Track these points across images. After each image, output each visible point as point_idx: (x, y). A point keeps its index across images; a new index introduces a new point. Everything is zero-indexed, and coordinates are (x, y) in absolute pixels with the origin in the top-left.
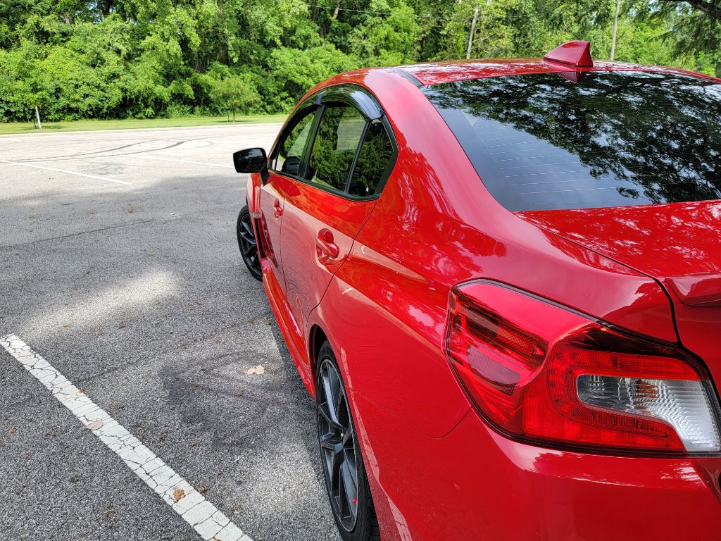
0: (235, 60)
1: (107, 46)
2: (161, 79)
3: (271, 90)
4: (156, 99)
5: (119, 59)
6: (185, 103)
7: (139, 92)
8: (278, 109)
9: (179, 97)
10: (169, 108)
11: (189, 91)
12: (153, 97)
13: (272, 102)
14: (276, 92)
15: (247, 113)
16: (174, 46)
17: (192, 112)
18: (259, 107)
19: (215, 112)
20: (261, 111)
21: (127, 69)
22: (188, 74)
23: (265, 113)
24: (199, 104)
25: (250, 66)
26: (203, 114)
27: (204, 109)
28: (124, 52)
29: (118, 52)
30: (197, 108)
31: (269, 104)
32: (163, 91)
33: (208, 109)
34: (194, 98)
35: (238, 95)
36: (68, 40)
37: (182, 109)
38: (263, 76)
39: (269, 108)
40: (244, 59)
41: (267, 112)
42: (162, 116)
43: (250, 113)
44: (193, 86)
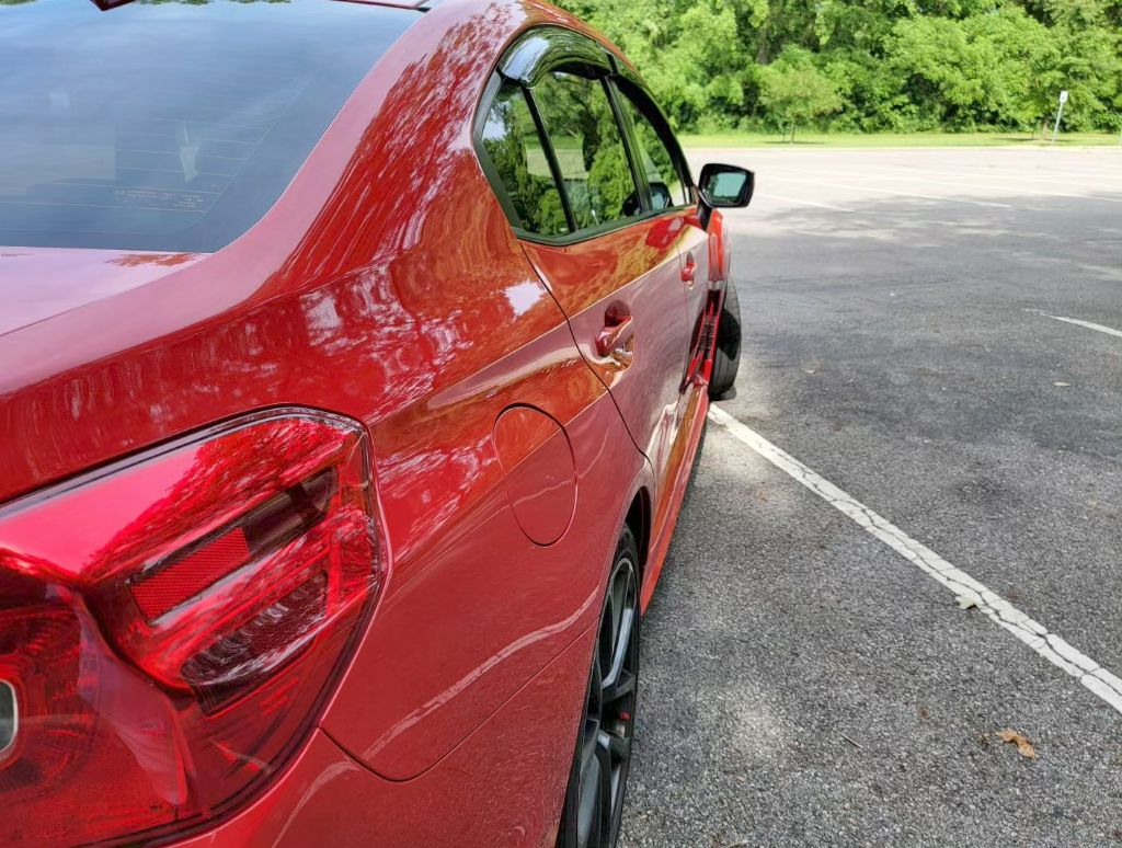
0: (824, 41)
1: (635, 25)
2: (700, 73)
3: (878, 91)
4: (684, 104)
5: (646, 44)
6: (727, 111)
7: (662, 93)
8: (883, 124)
9: (720, 103)
10: (701, 119)
11: (736, 93)
12: (679, 102)
13: (875, 112)
14: (887, 95)
15: (825, 129)
16: (727, 21)
17: (736, 125)
18: (848, 119)
19: (772, 126)
20: (852, 128)
21: (655, 58)
22: (741, 66)
23: (859, 131)
24: (748, 113)
25: (850, 51)
26: (752, 129)
27: (756, 122)
28: (655, 31)
29: (647, 33)
30: (745, 121)
31: (868, 115)
32: (697, 94)
33: (761, 122)
34: (741, 103)
35: (806, 100)
36: (591, 17)
37: (720, 121)
38: (869, 68)
39: (866, 122)
40: (842, 38)
41: (863, 129)
42: (689, 130)
43: (831, 130)
44: (744, 83)
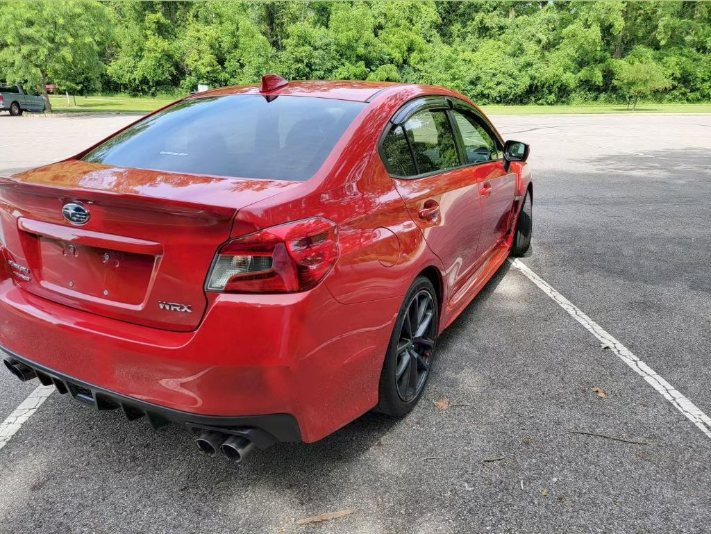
0: (663, 43)
1: (531, 37)
2: (573, 65)
3: (700, 75)
4: (561, 86)
5: (537, 48)
6: (589, 90)
7: (546, 79)
8: (704, 97)
9: (587, 85)
10: (573, 95)
11: (598, 78)
12: (559, 84)
13: (698, 89)
14: (707, 78)
15: (660, 101)
16: (595, 32)
17: (596, 99)
18: (678, 94)
19: (622, 99)
20: (680, 100)
21: (543, 57)
22: (602, 60)
23: (685, 101)
24: (605, 90)
25: (681, 49)
26: (608, 101)
27: (610, 96)
28: (544, 40)
29: (539, 41)
30: (603, 96)
31: (692, 91)
32: (570, 79)
33: (614, 96)
34: (601, 84)
36: (504, 33)
37: (585, 96)
38: (695, 60)
39: (691, 96)
40: (676, 41)
41: (688, 100)
42: (563, 102)
43: (665, 101)
44: (604, 71)
